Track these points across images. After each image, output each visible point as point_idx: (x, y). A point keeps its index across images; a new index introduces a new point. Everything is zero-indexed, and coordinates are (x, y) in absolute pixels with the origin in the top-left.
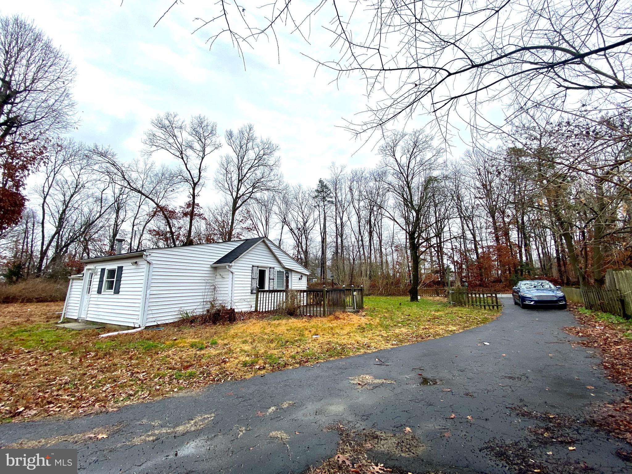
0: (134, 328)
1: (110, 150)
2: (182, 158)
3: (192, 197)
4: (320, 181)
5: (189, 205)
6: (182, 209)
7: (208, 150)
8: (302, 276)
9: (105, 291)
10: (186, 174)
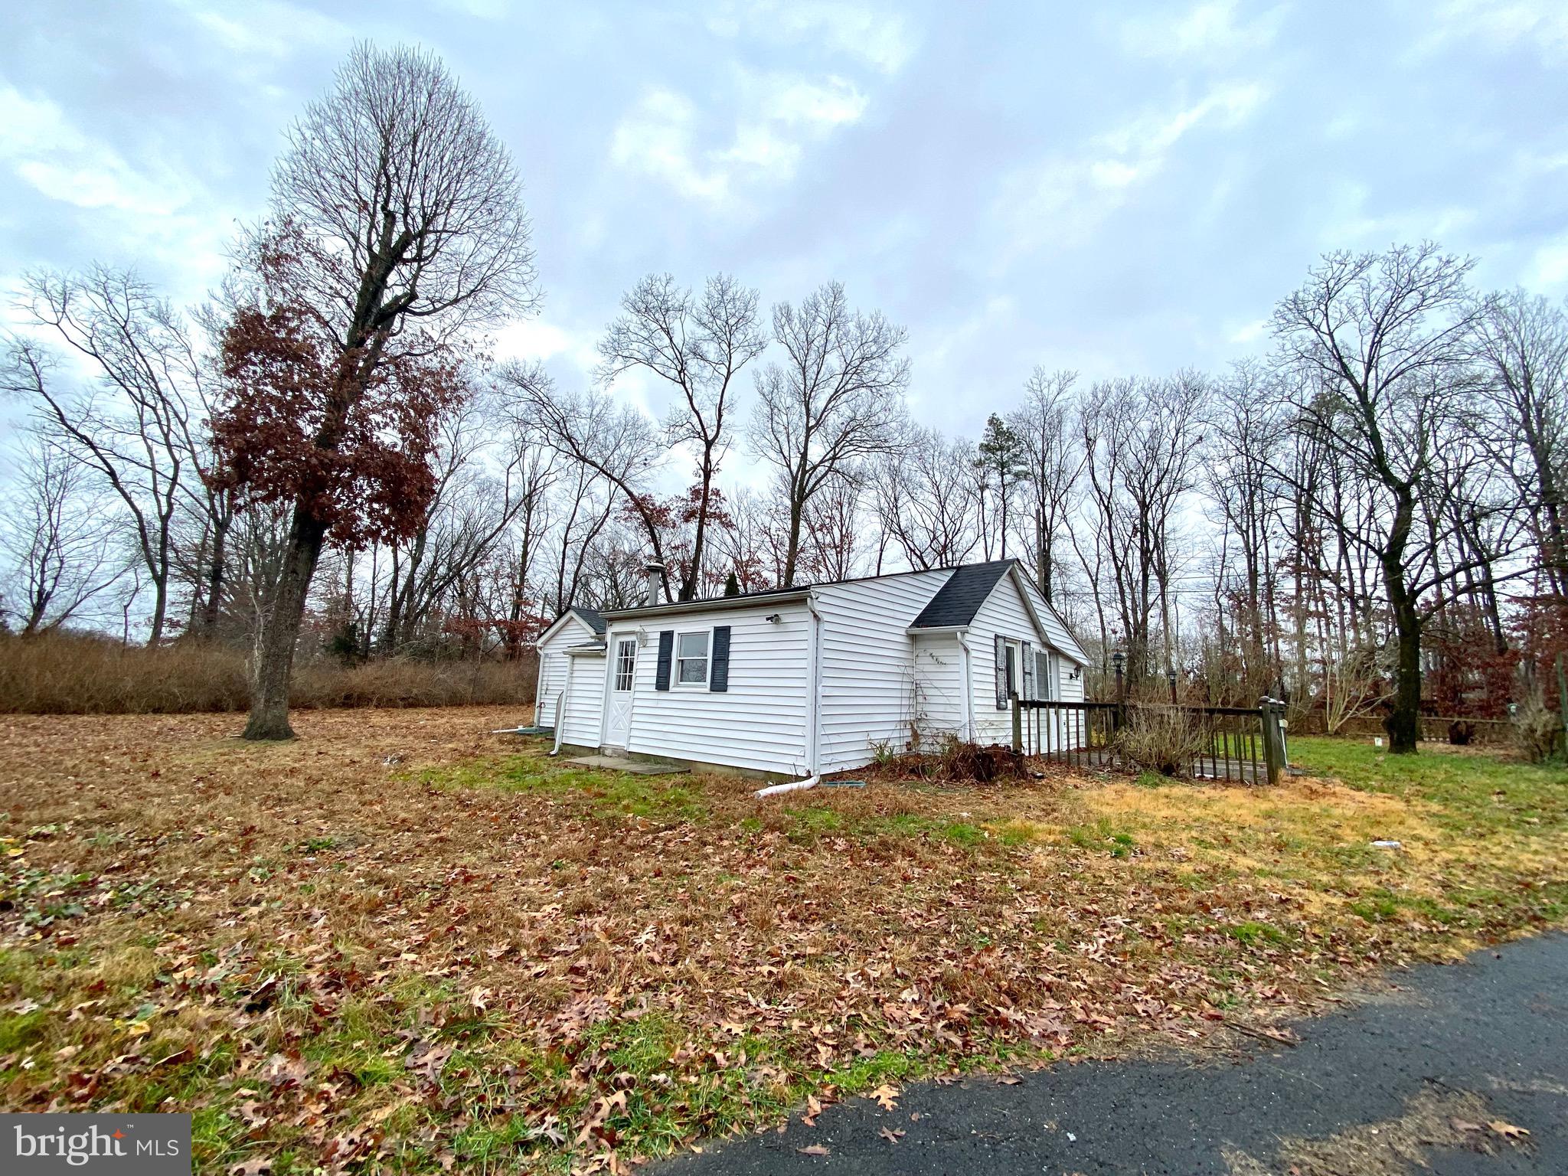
0: (798, 778)
3: (702, 473)
4: (994, 422)
5: (695, 494)
6: (681, 503)
7: (736, 359)
8: (1076, 669)
9: (677, 685)
10: (691, 420)
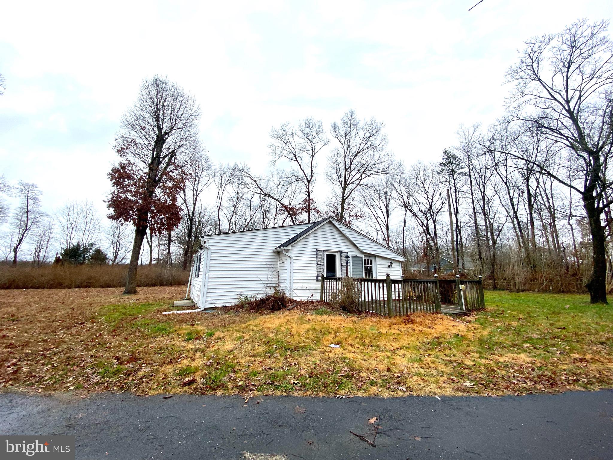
1: (245, 166)
2: (297, 161)
3: (307, 193)
4: (445, 152)
5: (305, 201)
6: (301, 205)
7: (317, 147)
8: (391, 263)
10: (301, 174)
